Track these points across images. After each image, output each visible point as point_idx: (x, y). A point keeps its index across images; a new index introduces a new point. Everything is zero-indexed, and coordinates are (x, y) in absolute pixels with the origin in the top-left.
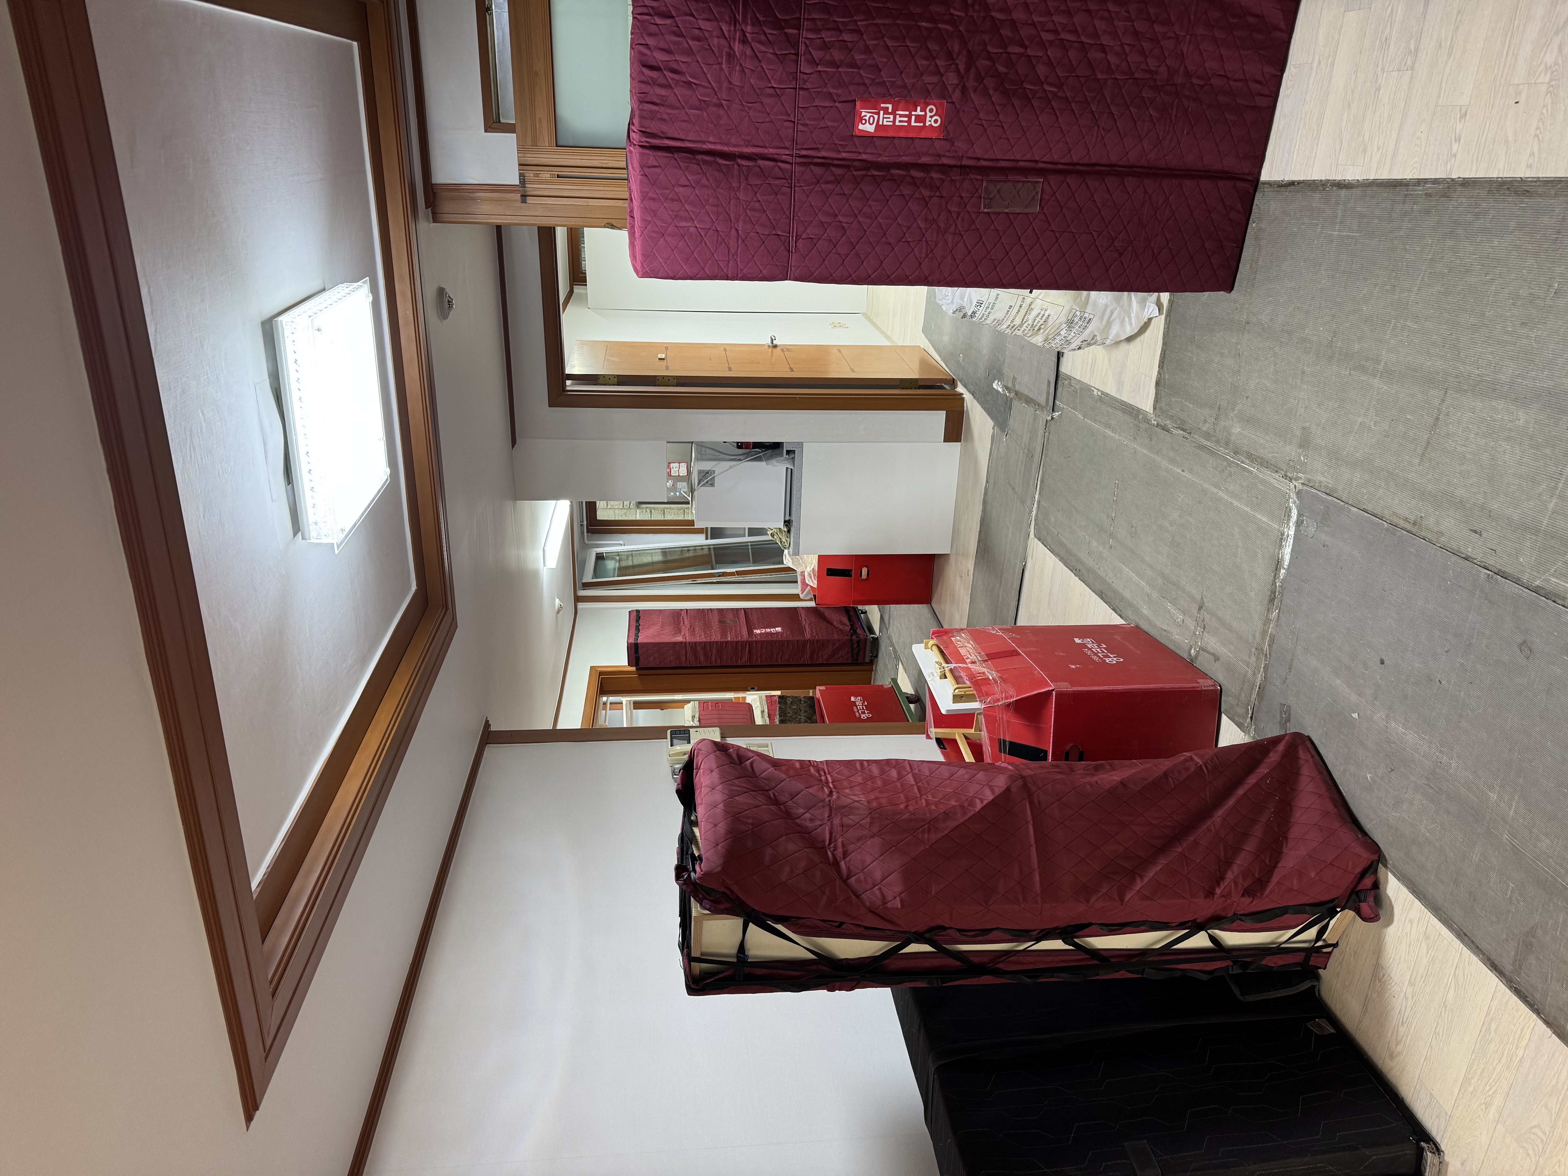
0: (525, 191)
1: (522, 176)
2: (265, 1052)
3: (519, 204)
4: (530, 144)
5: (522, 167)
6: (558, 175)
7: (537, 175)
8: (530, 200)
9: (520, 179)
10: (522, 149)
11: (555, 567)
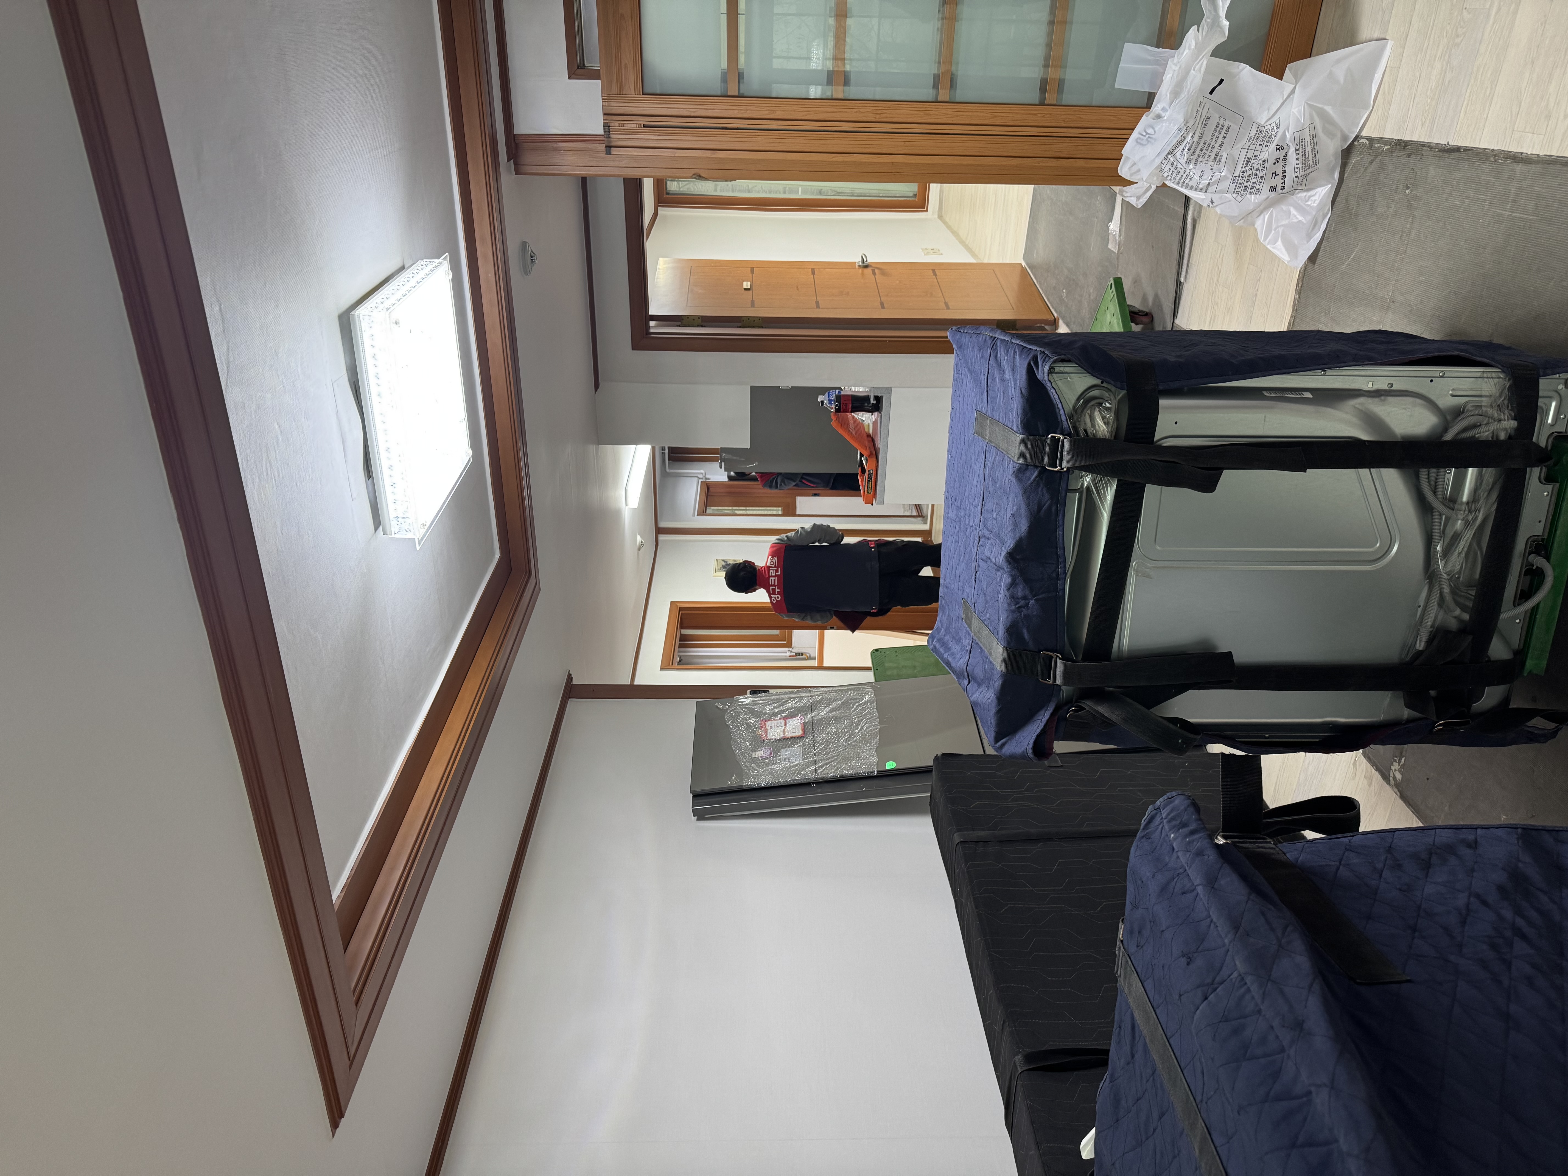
0: (610, 142)
1: (607, 127)
2: (350, 1060)
3: (603, 154)
4: (615, 92)
5: (606, 117)
6: (644, 125)
7: (622, 125)
8: (614, 151)
9: (604, 129)
10: (606, 98)
11: (636, 507)
